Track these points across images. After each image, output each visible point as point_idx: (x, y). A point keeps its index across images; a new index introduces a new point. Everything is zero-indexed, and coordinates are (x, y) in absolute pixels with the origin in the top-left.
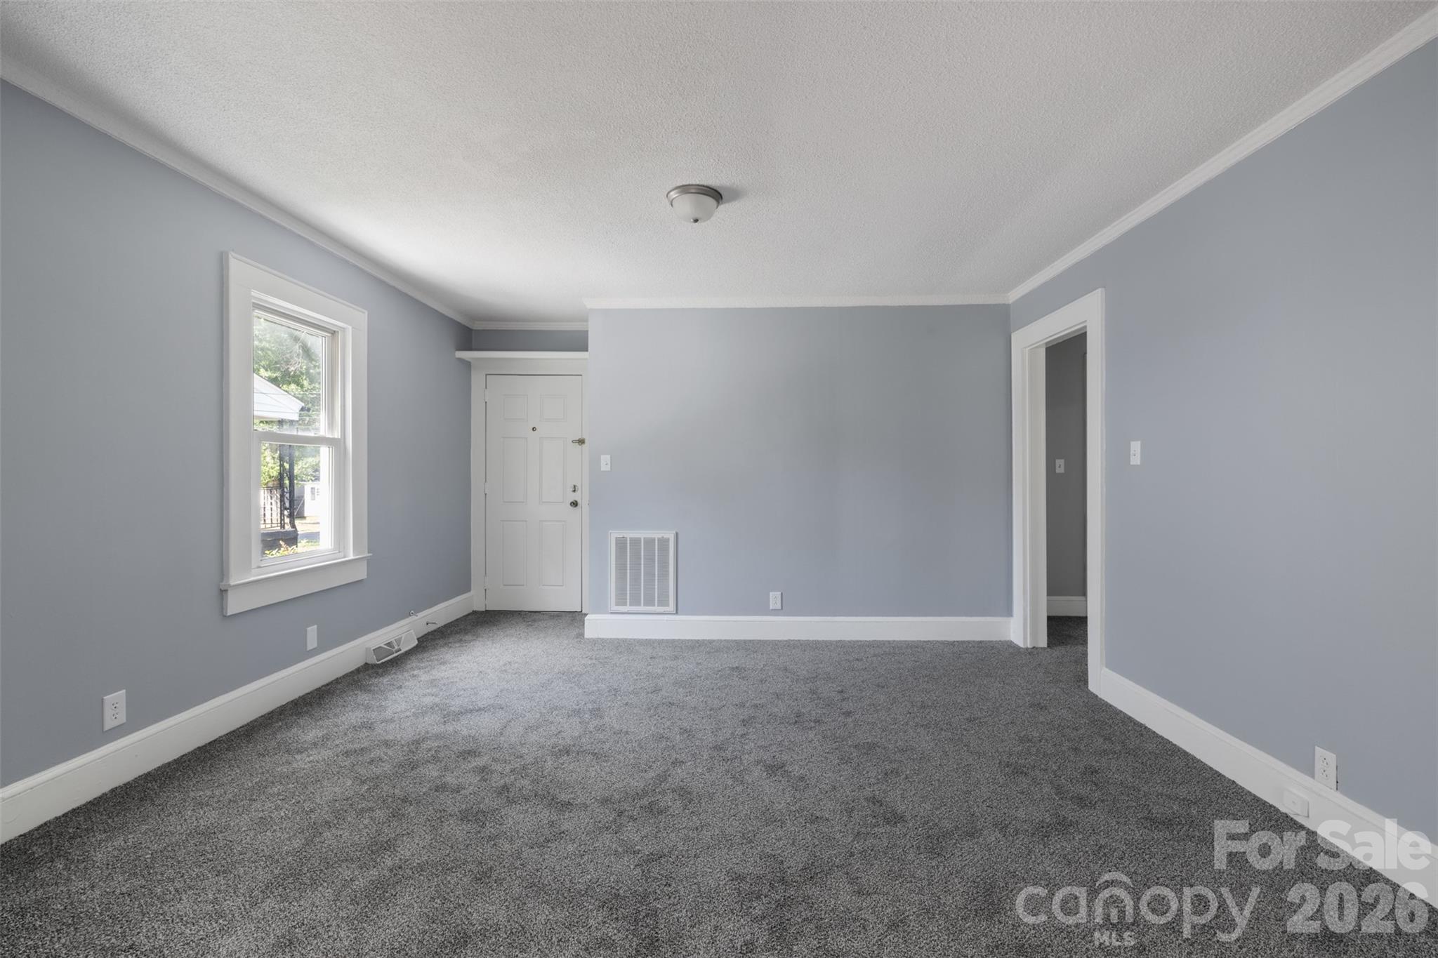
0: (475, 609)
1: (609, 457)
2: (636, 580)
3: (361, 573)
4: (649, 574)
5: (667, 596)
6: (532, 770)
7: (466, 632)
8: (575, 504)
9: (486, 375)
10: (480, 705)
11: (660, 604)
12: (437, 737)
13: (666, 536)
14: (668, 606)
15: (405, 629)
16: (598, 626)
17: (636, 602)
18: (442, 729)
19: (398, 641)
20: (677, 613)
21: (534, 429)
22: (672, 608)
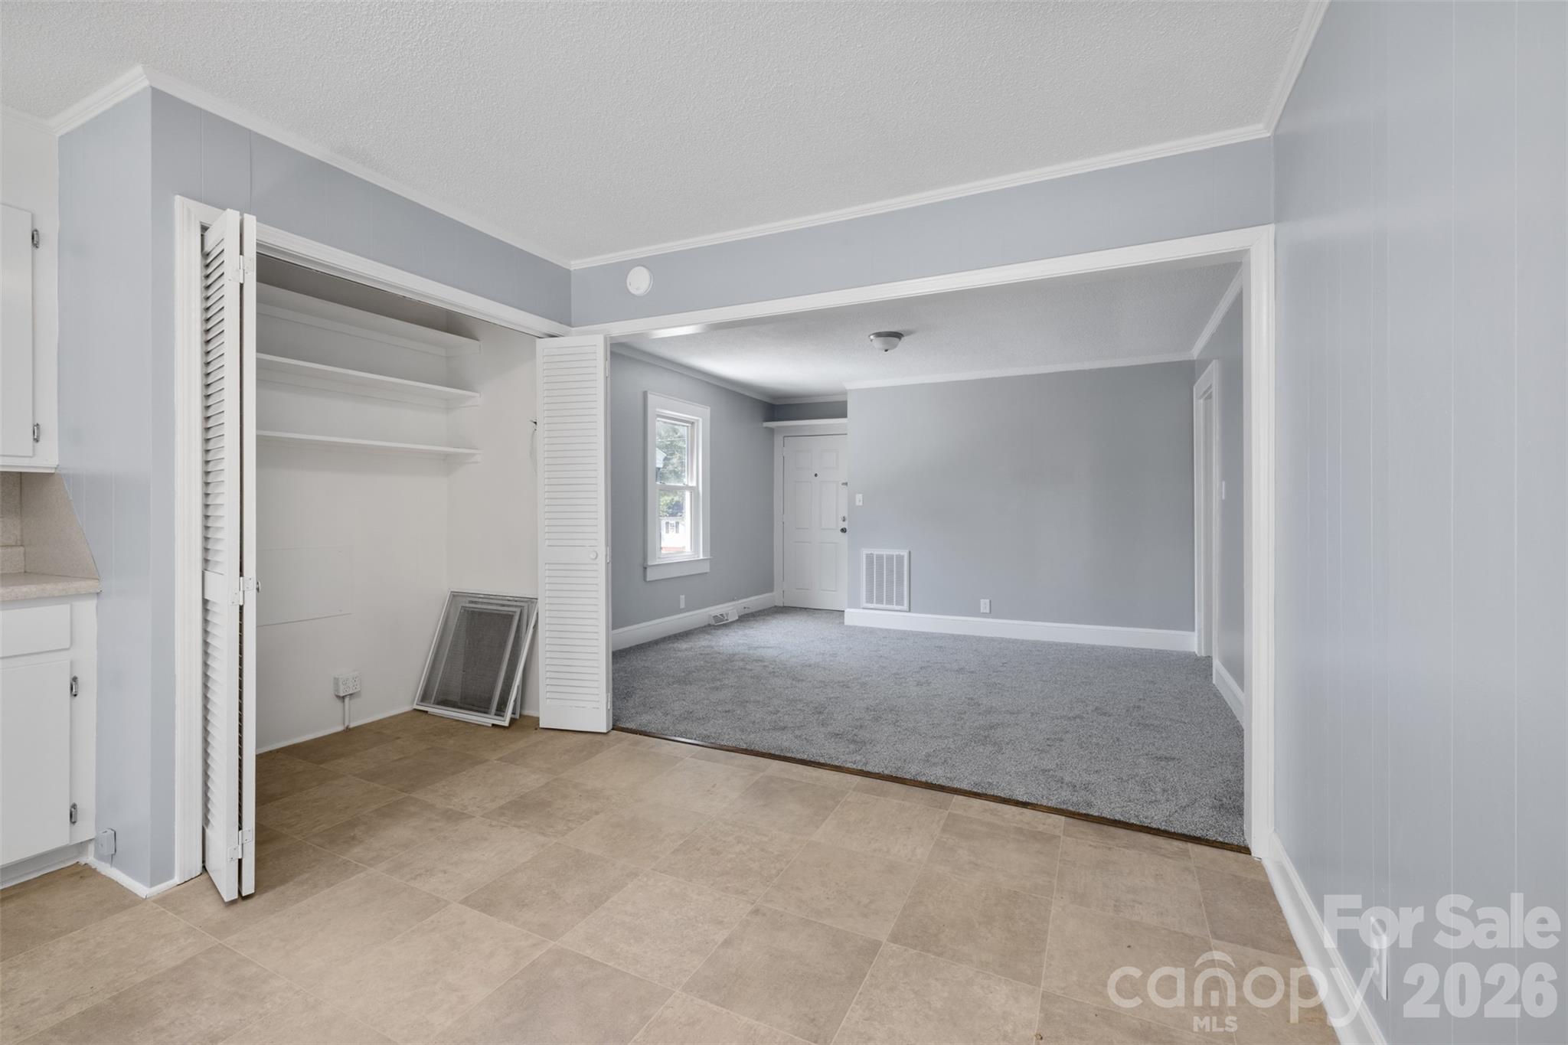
0: (776, 604)
1: (861, 495)
2: (880, 585)
3: (706, 568)
4: (890, 582)
5: (903, 598)
6: (788, 669)
7: (768, 615)
8: (844, 530)
9: (784, 437)
10: (769, 645)
11: (898, 604)
12: (744, 654)
13: (902, 554)
14: (903, 605)
15: (731, 608)
16: (855, 617)
17: (880, 601)
18: (747, 651)
19: (727, 614)
20: (910, 611)
21: (816, 475)
22: (906, 607)
